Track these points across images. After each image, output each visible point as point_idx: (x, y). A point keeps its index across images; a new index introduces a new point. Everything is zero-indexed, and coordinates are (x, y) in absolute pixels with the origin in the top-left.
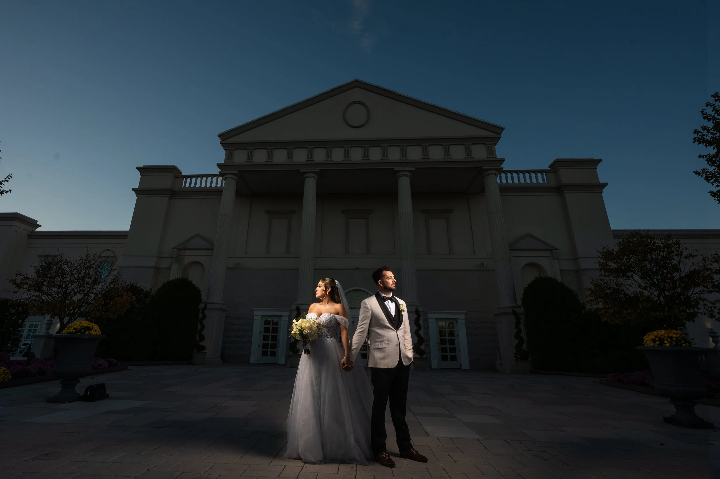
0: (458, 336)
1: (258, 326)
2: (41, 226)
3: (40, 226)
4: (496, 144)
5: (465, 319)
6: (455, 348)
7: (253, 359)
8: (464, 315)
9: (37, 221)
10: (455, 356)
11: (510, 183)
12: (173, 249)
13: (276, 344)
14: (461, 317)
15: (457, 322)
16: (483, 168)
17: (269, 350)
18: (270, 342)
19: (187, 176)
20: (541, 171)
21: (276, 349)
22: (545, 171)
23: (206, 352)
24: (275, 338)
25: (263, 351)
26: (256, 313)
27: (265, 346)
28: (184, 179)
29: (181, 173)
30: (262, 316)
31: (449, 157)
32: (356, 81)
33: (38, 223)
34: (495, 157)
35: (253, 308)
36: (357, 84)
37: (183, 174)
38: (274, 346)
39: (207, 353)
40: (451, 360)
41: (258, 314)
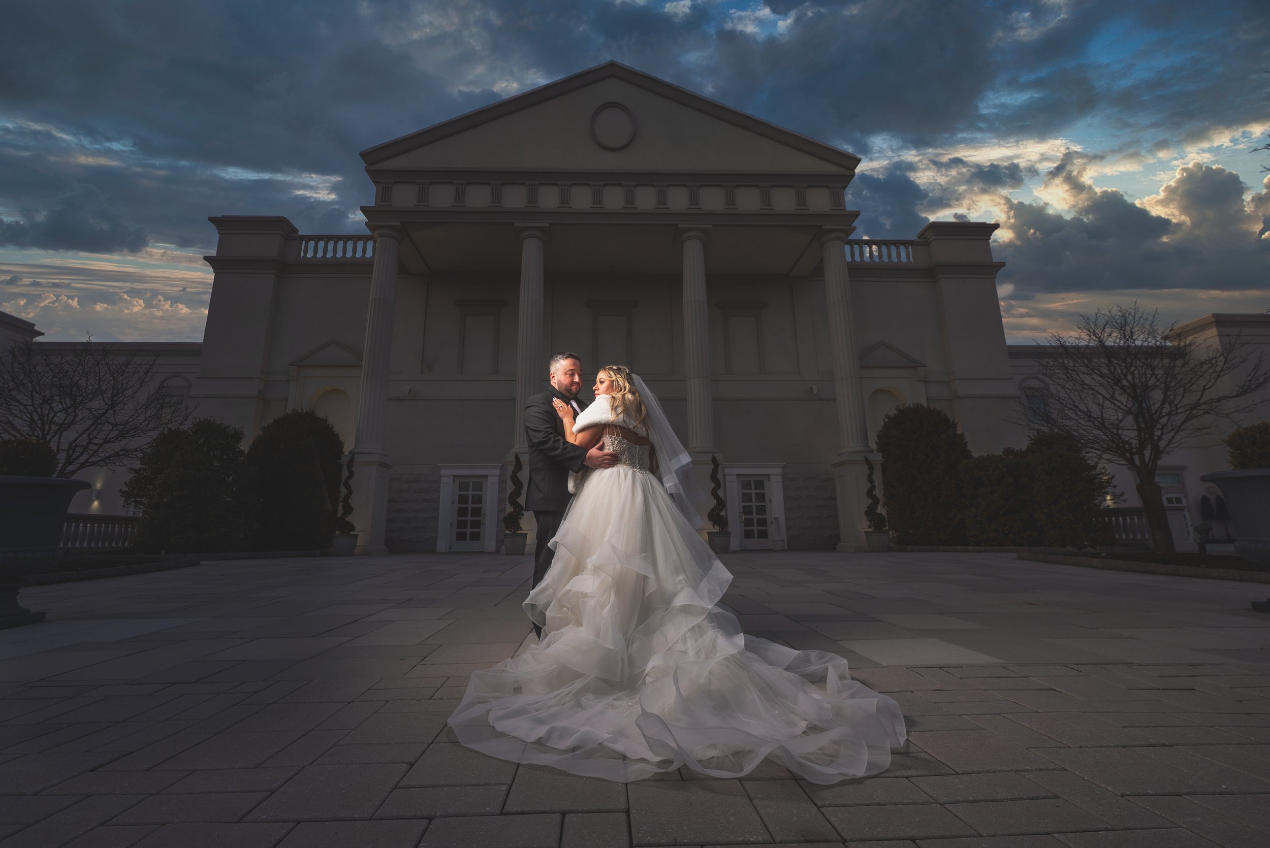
0: (770, 501)
1: (447, 494)
2: (43, 334)
3: (41, 334)
4: (844, 187)
5: (782, 475)
6: (765, 519)
7: (442, 546)
8: (781, 469)
9: (33, 325)
10: (766, 531)
11: (857, 261)
12: (291, 365)
13: (479, 521)
14: (775, 472)
15: (769, 480)
16: (824, 227)
17: (469, 530)
18: (469, 518)
19: (309, 238)
20: (905, 243)
21: (480, 528)
22: (911, 243)
23: (358, 535)
24: (477, 512)
25: (458, 533)
26: (443, 472)
27: (461, 524)
28: (304, 242)
29: (296, 231)
30: (454, 476)
31: (769, 207)
32: (612, 65)
33: (36, 328)
34: (844, 210)
35: (438, 464)
36: (612, 71)
37: (300, 233)
38: (477, 524)
39: (358, 537)
40: (758, 538)
41: (447, 473)
